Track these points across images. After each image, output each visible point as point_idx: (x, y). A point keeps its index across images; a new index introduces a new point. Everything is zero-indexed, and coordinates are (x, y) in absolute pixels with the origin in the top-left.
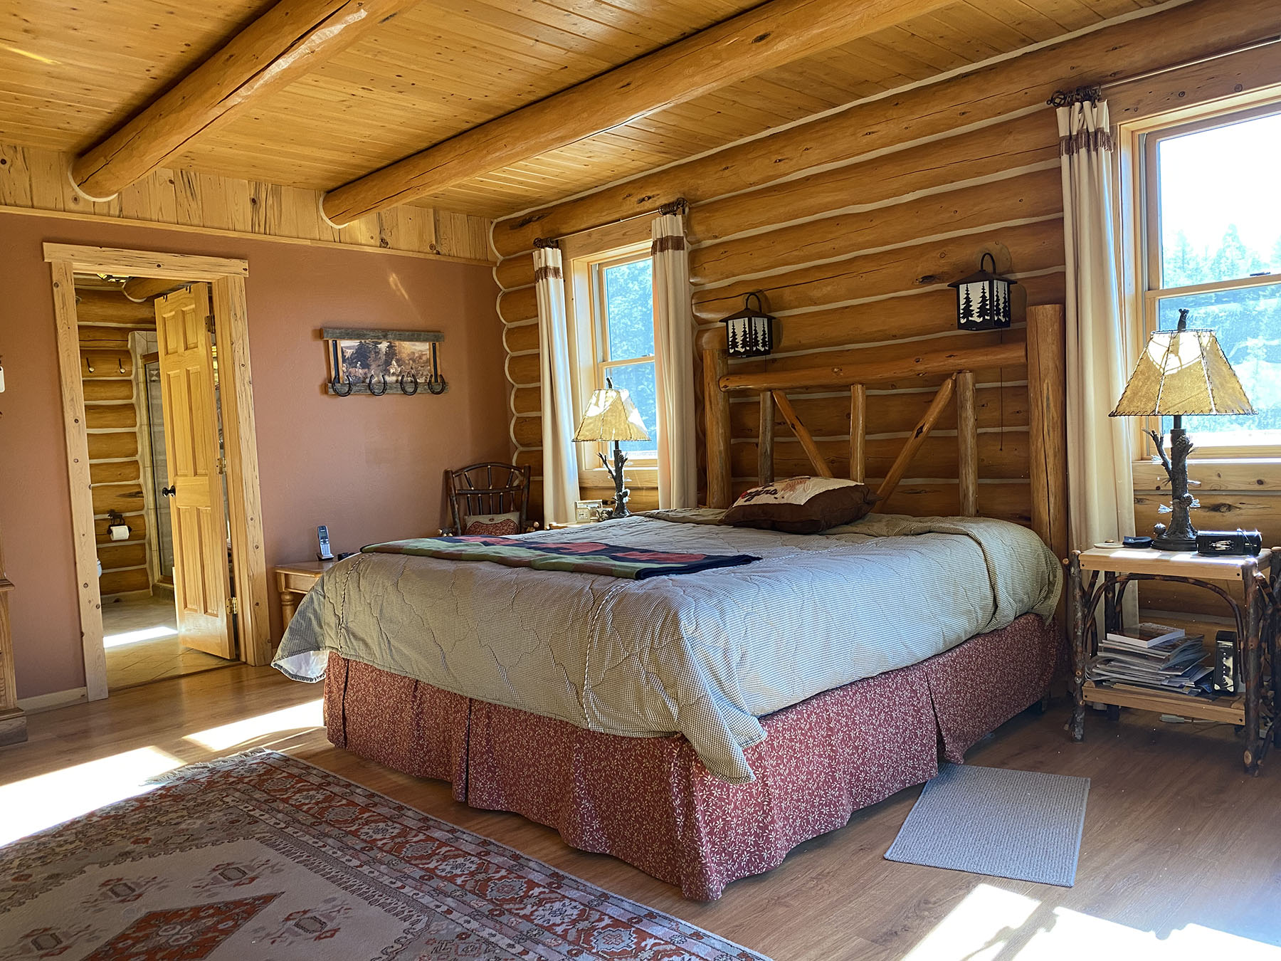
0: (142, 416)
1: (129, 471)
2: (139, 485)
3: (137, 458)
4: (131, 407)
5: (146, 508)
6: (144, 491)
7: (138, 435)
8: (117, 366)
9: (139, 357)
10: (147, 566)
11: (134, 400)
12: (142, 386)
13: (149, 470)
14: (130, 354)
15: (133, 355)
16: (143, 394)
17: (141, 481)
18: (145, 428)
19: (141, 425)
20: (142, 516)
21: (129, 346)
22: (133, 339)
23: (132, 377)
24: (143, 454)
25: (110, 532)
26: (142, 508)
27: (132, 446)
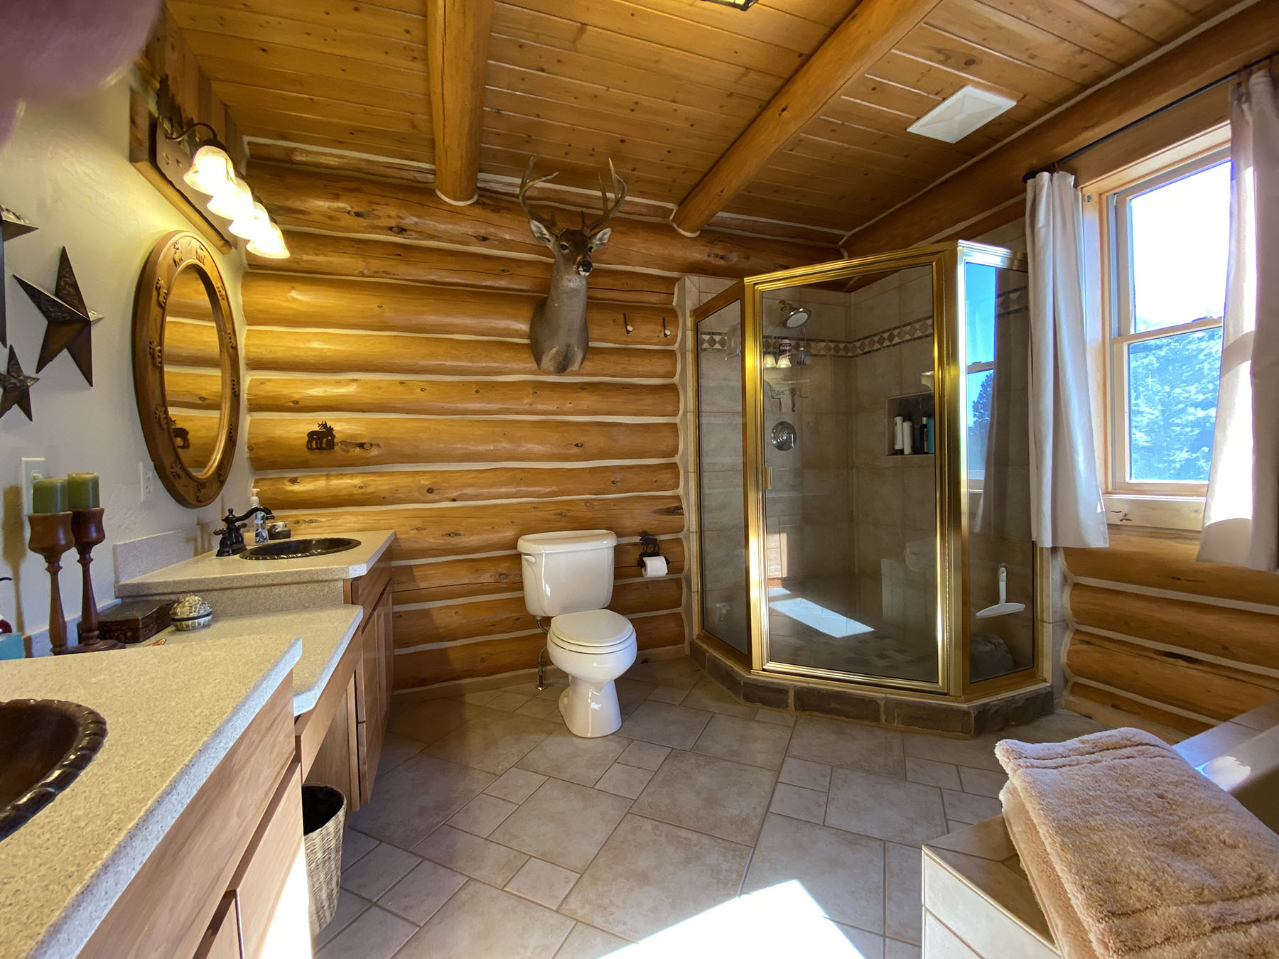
0: (687, 400)
1: (666, 477)
2: (678, 498)
3: (676, 459)
4: (672, 389)
5: (685, 529)
6: (684, 506)
7: (680, 427)
8: (660, 328)
9: (688, 314)
10: (681, 610)
11: (676, 380)
12: (690, 357)
13: (692, 478)
14: (676, 313)
15: (680, 314)
16: (690, 368)
17: (680, 491)
18: (691, 417)
19: (685, 412)
20: (679, 541)
21: (674, 303)
22: (682, 290)
23: (676, 347)
24: (685, 454)
25: (643, 565)
26: (681, 529)
27: (671, 442)
